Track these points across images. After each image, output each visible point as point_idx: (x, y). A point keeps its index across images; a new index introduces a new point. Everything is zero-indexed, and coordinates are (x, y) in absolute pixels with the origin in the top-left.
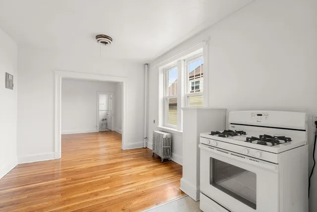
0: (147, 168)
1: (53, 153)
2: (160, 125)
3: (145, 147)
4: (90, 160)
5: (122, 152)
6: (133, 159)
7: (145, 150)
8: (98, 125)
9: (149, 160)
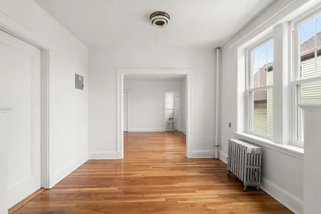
0: (220, 196)
1: (116, 153)
2: (240, 131)
3: (216, 158)
4: (148, 166)
5: (186, 161)
6: (199, 174)
7: (217, 162)
8: (164, 124)
9: (223, 182)
